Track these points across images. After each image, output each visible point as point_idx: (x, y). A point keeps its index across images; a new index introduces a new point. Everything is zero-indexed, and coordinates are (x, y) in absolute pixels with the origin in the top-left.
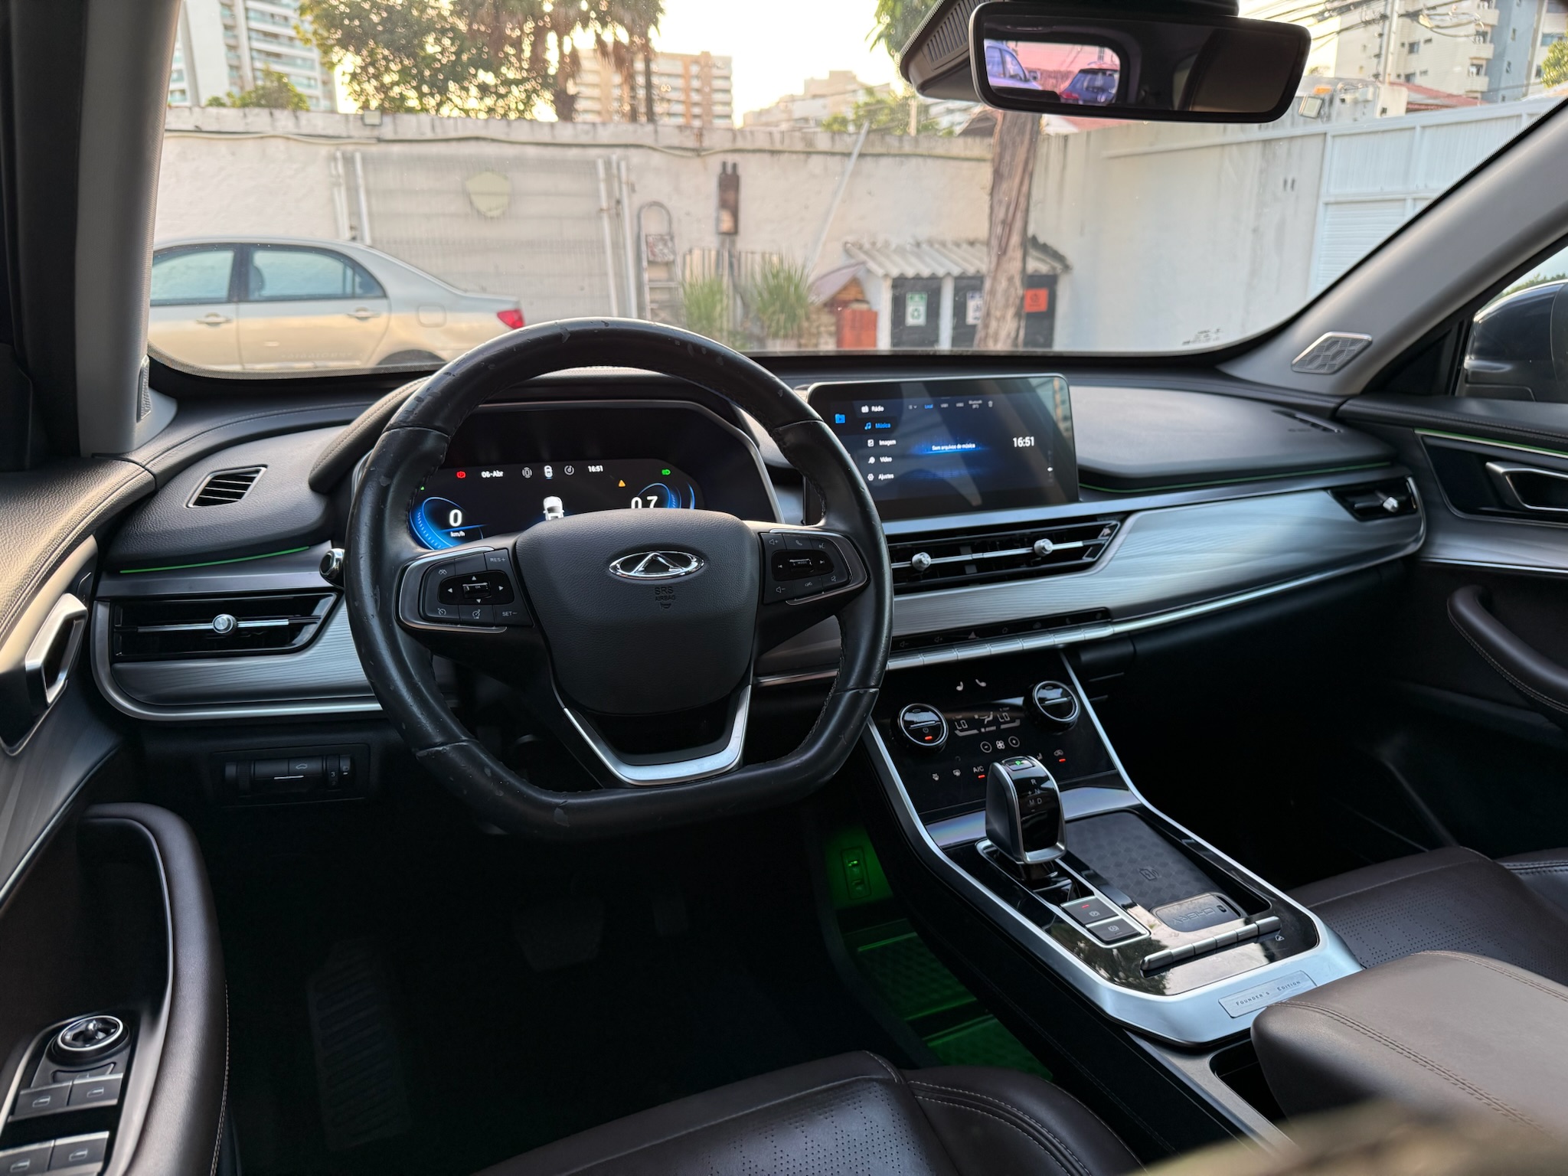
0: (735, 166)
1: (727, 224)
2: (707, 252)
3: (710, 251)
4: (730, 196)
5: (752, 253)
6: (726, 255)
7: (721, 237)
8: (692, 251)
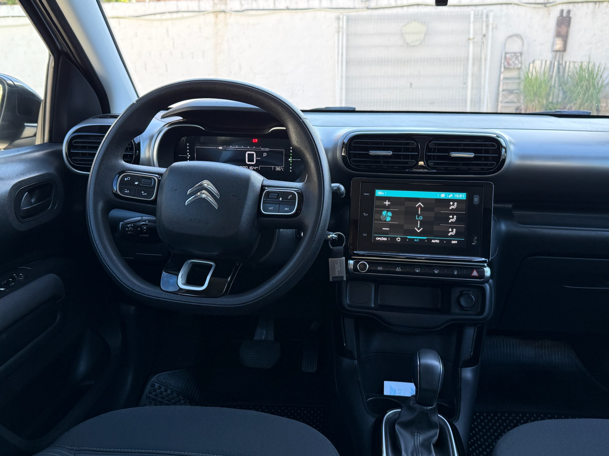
0: (569, 12)
1: (559, 45)
2: (544, 62)
3: (546, 61)
4: (563, 29)
5: (574, 62)
6: (556, 63)
7: (554, 53)
8: (535, 61)
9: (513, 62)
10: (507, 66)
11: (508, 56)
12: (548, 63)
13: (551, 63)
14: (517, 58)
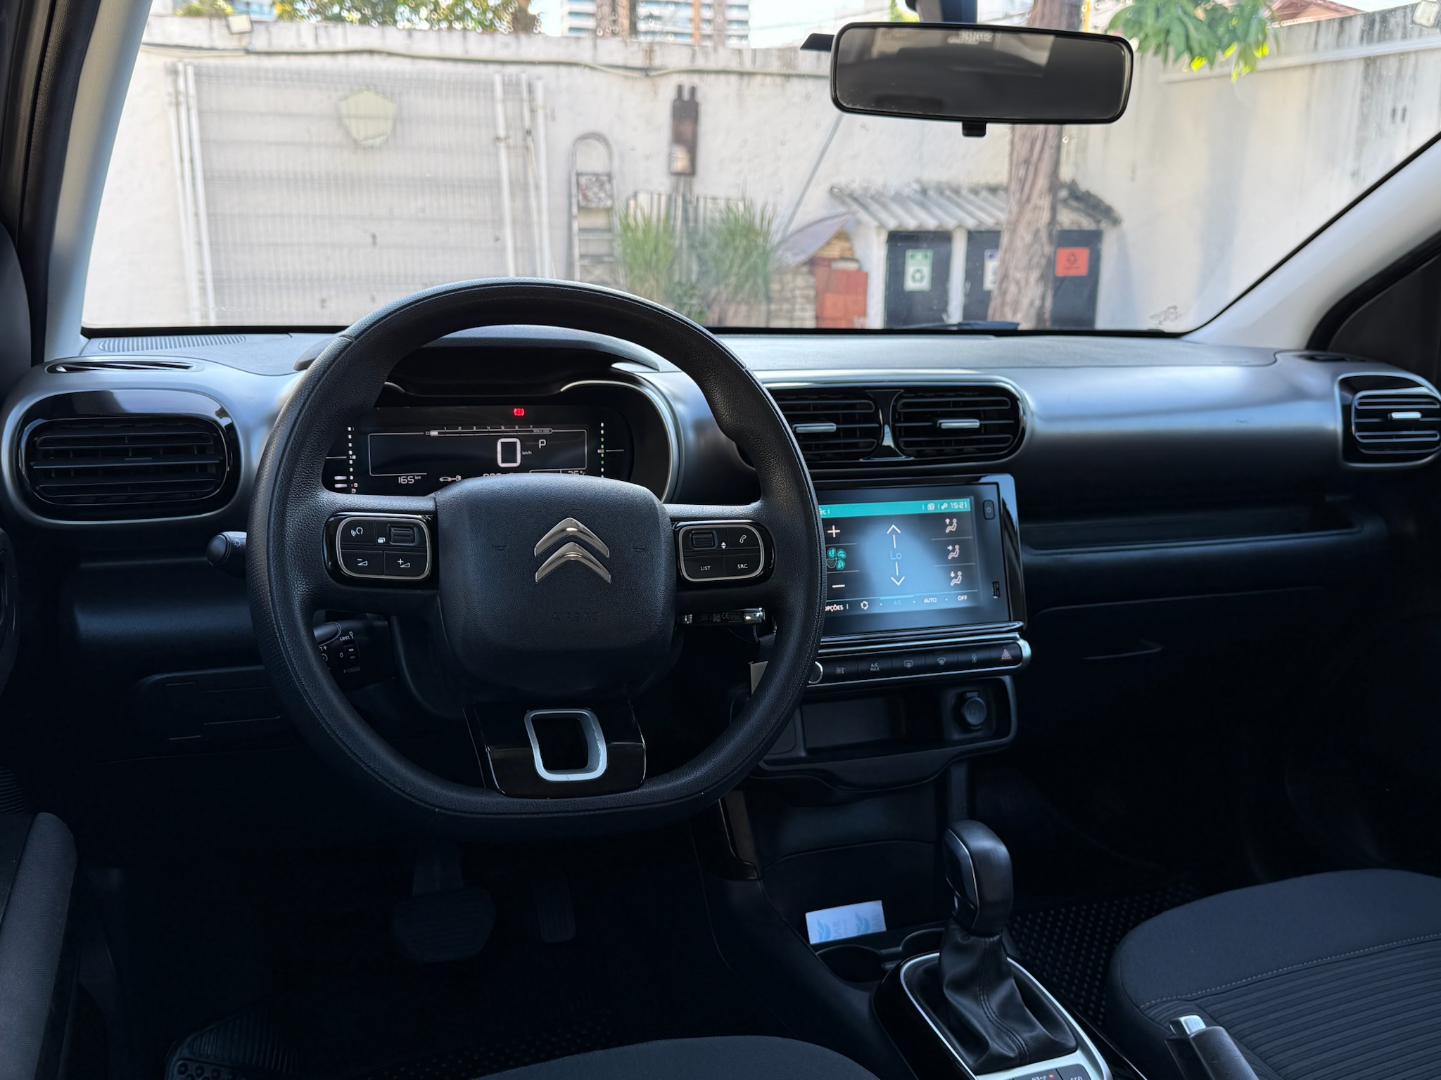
0: (693, 91)
1: (681, 163)
2: (656, 197)
4: (687, 128)
6: (680, 200)
7: (673, 179)
8: (638, 194)
9: (596, 194)
10: (583, 203)
11: (583, 180)
12: (664, 199)
13: (670, 198)
14: (602, 186)
